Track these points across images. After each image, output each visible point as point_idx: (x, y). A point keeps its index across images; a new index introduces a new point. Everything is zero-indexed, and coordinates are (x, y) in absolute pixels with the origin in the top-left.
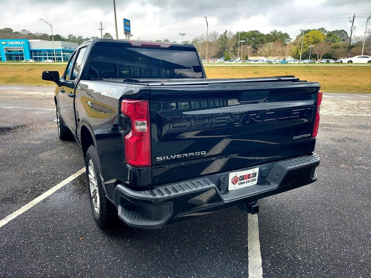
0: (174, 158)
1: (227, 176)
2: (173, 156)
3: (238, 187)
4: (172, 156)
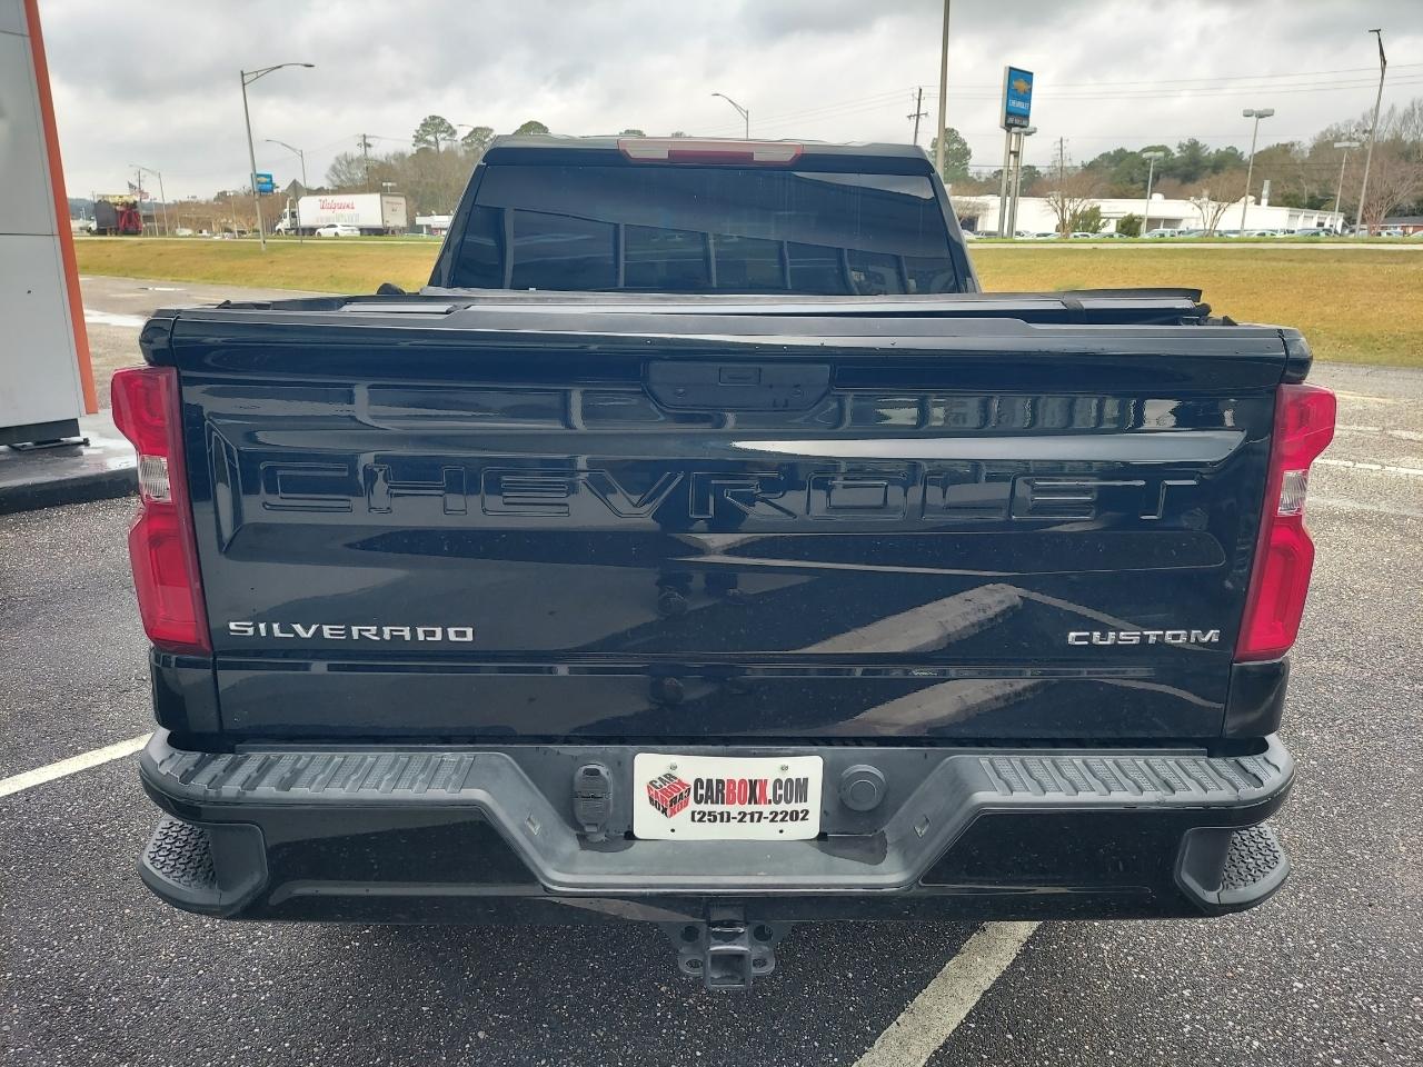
0: (309, 635)
1: (619, 763)
2: (307, 629)
3: (683, 827)
4: (298, 628)
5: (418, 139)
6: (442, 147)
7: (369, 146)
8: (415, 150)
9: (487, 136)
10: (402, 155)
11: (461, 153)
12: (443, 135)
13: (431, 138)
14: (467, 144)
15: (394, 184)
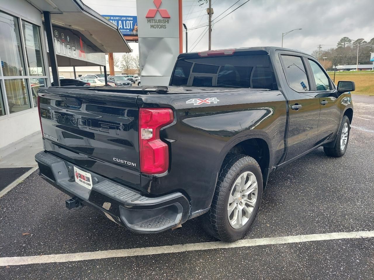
5: (339, 44)
6: (346, 46)
7: (321, 47)
8: (337, 47)
9: (362, 41)
10: (333, 49)
11: (352, 47)
12: (347, 42)
13: (343, 44)
14: (354, 44)
15: (327, 58)
